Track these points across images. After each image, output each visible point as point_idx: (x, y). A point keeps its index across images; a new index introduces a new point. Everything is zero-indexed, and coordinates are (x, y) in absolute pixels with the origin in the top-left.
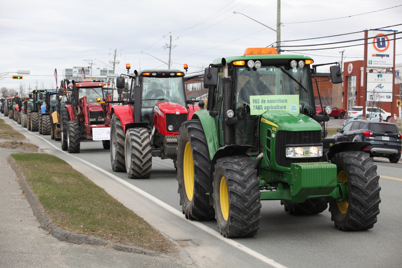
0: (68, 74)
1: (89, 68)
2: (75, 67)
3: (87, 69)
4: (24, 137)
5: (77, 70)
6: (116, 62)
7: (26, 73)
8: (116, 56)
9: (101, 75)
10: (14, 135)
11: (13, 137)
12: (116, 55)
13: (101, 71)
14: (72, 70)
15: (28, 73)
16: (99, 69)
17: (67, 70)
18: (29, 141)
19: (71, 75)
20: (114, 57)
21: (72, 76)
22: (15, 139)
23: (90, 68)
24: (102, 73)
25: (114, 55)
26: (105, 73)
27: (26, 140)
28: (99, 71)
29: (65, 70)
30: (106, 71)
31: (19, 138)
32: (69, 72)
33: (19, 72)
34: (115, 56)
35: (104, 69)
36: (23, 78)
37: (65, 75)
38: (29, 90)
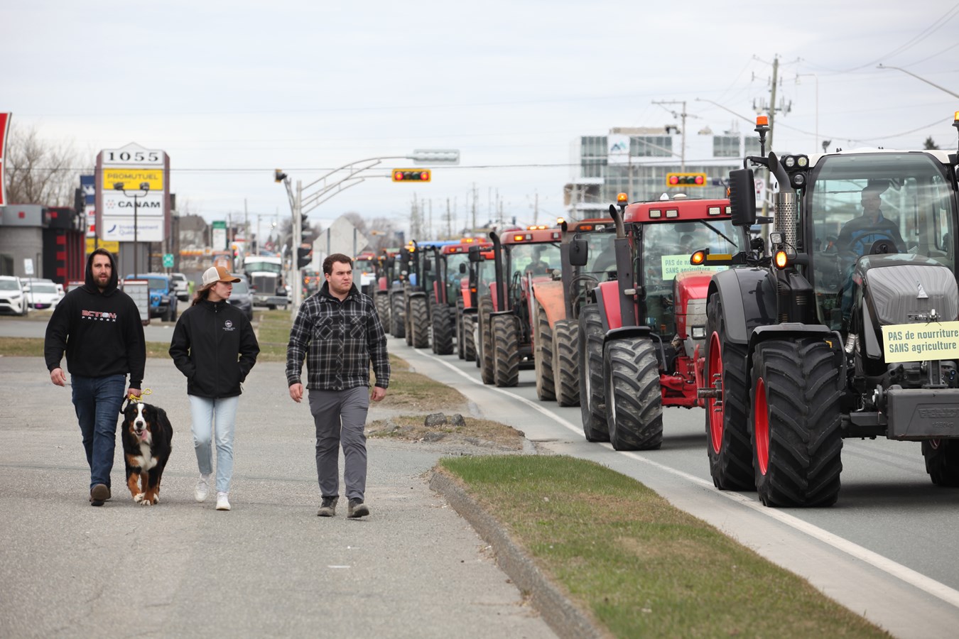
0: (591, 155)
1: (668, 129)
2: (617, 131)
3: (664, 134)
4: (461, 399)
5: (624, 140)
6: (777, 106)
7: (446, 160)
8: (778, 84)
9: (716, 154)
10: (425, 393)
11: (422, 398)
12: (778, 79)
13: (717, 140)
14: (604, 141)
15: (454, 160)
16: (706, 132)
17: (586, 141)
18: (479, 412)
19: (602, 158)
20: (770, 87)
21: (605, 163)
22: (428, 404)
23: (672, 131)
24: (721, 148)
25: (772, 79)
26: (731, 148)
27: (468, 409)
28: (709, 140)
29: (579, 142)
30: (736, 142)
31: (444, 401)
32: (594, 149)
33: (421, 155)
34: (774, 84)
35: (726, 132)
36: (433, 176)
37: (579, 162)
38: (445, 223)
